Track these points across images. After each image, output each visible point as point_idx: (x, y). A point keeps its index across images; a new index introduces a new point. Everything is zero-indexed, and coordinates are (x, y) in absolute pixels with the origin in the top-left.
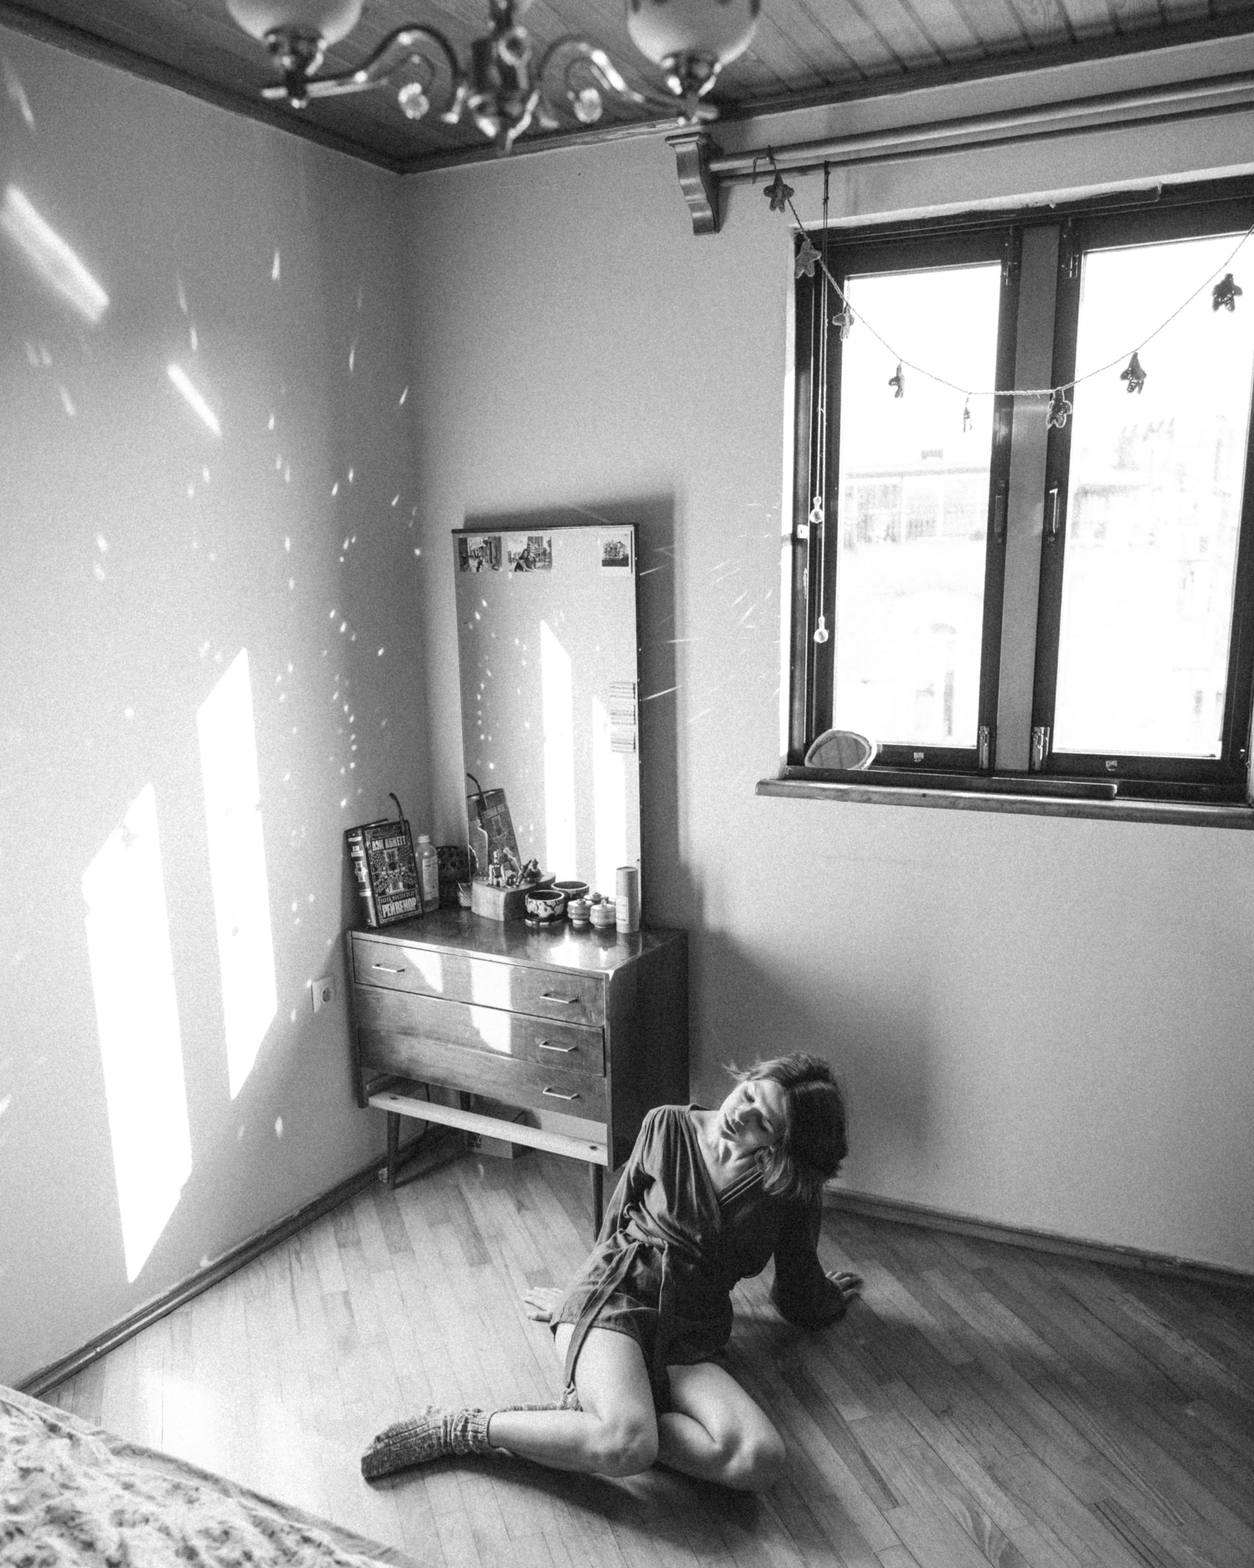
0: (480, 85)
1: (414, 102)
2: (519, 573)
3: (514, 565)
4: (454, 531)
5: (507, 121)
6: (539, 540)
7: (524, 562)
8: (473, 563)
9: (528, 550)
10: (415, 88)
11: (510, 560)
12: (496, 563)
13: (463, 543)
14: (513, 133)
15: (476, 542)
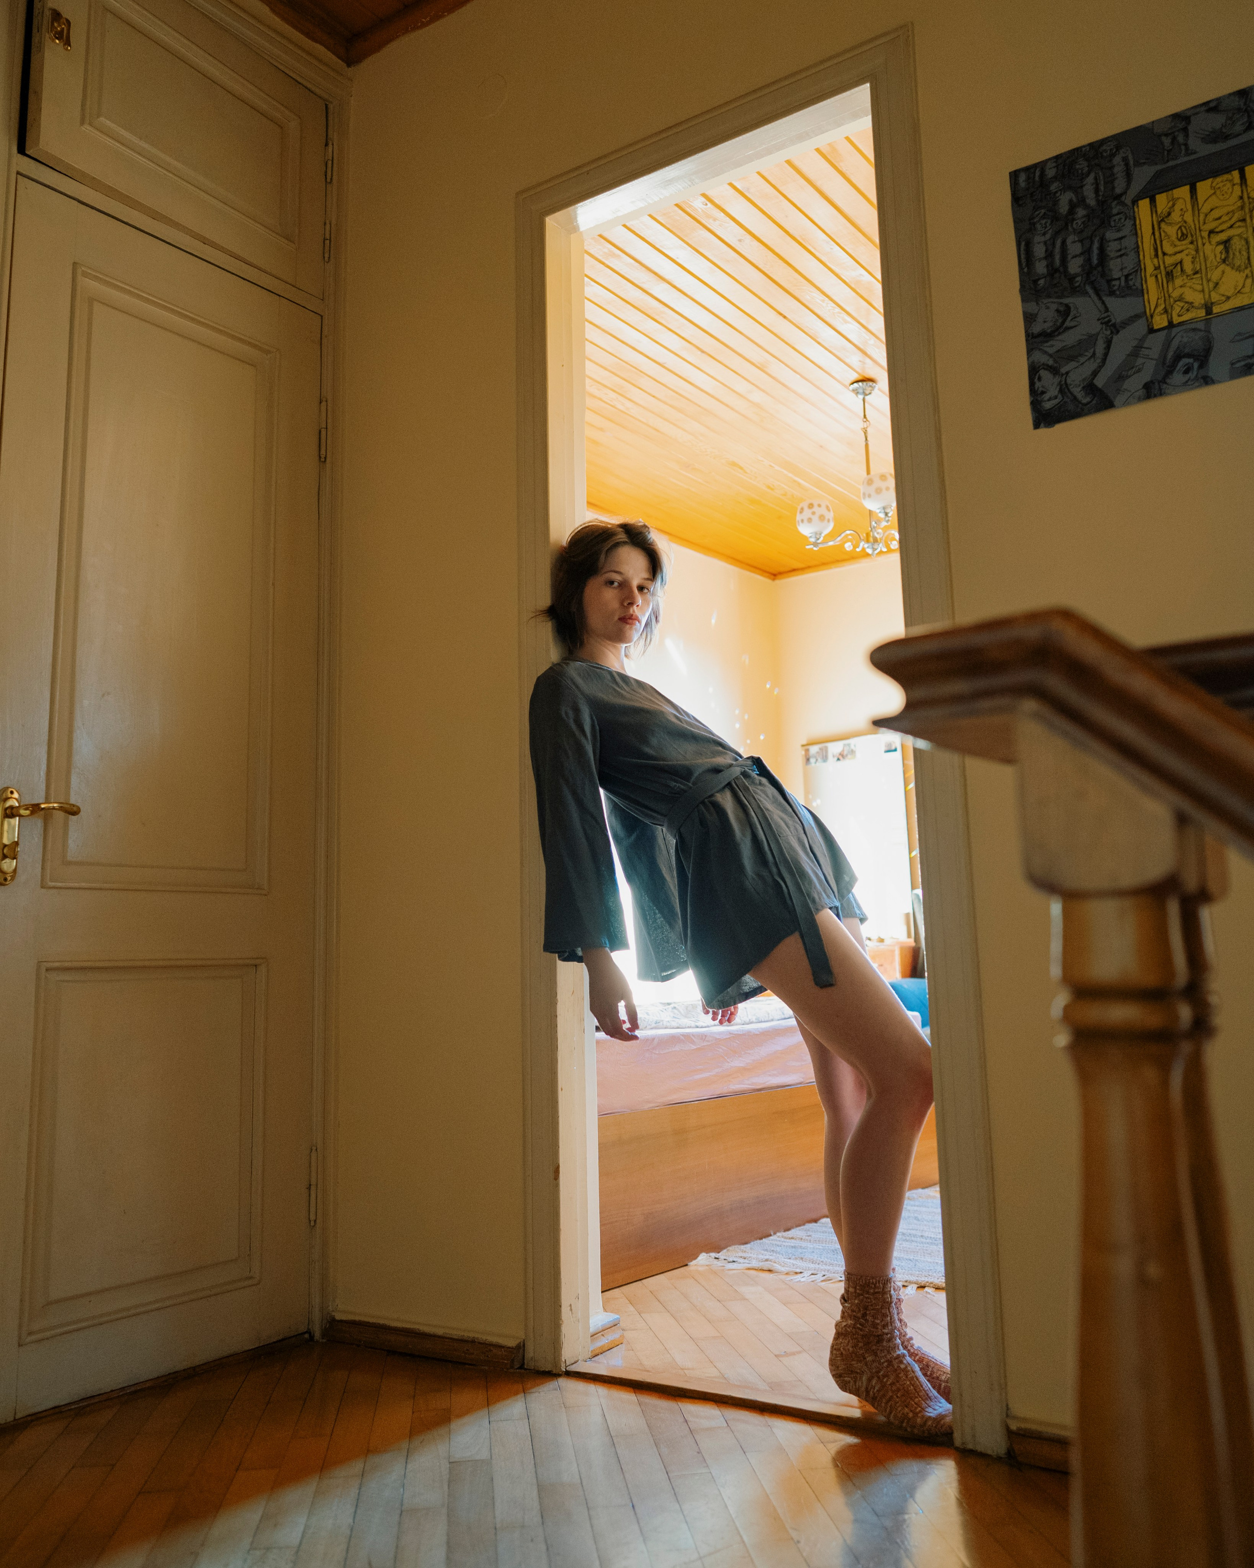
0: (868, 541)
1: (849, 546)
2: (839, 762)
3: (836, 759)
4: (803, 746)
5: (874, 550)
6: (849, 745)
7: (841, 757)
8: (812, 760)
9: (843, 751)
10: (849, 544)
11: (834, 756)
12: (825, 759)
13: (807, 751)
14: (876, 552)
15: (814, 749)
